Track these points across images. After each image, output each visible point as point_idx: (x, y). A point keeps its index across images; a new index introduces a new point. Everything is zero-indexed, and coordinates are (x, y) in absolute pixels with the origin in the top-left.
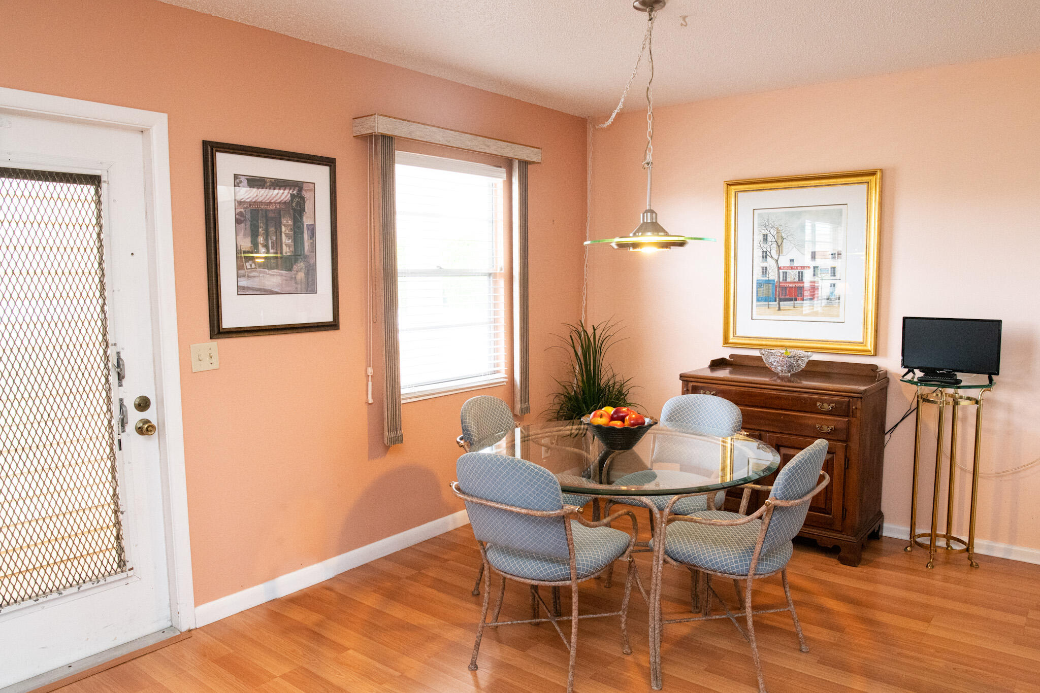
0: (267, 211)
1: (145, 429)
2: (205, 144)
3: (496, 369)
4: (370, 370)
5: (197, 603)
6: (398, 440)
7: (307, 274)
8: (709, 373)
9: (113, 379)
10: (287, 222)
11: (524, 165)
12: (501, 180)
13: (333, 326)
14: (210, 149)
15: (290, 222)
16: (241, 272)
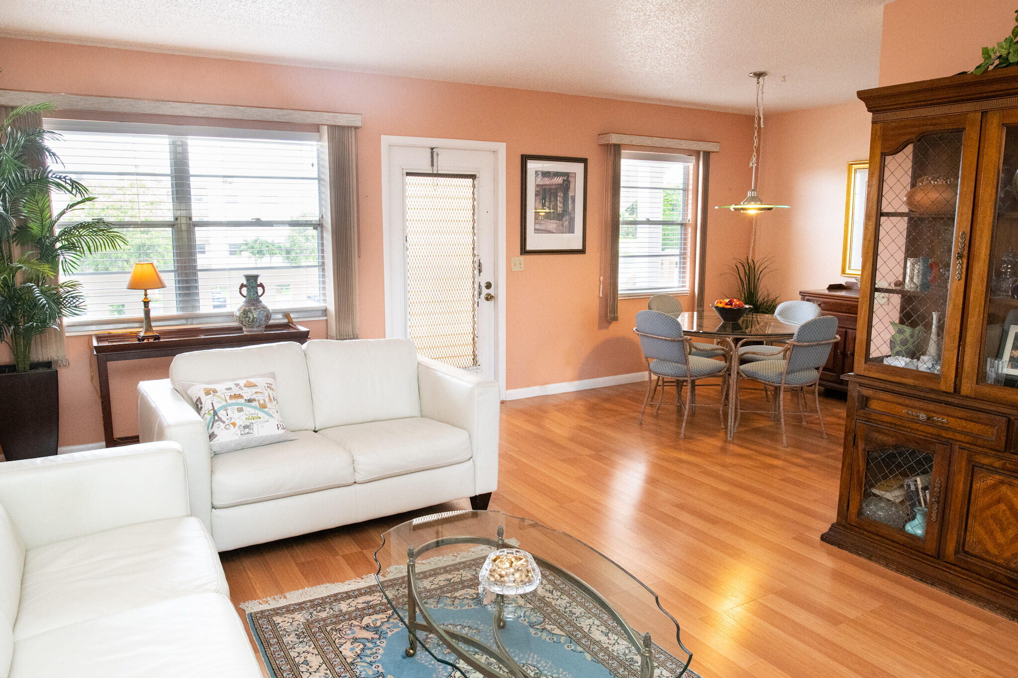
0: (551, 189)
1: (489, 298)
2: (522, 156)
3: (683, 284)
4: (602, 278)
5: (507, 388)
6: (615, 319)
7: (570, 223)
8: (827, 292)
9: (476, 272)
10: (560, 194)
11: (707, 154)
12: (692, 164)
13: (582, 251)
14: (525, 159)
15: (562, 195)
16: (537, 221)
